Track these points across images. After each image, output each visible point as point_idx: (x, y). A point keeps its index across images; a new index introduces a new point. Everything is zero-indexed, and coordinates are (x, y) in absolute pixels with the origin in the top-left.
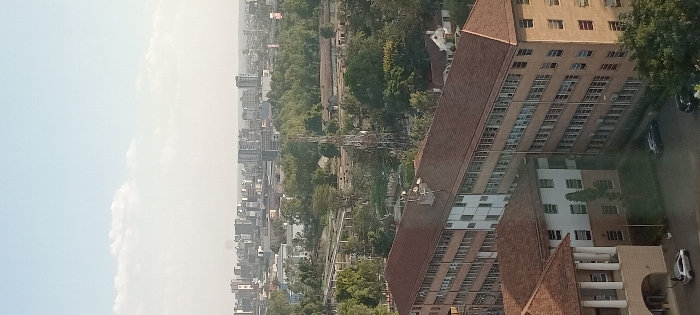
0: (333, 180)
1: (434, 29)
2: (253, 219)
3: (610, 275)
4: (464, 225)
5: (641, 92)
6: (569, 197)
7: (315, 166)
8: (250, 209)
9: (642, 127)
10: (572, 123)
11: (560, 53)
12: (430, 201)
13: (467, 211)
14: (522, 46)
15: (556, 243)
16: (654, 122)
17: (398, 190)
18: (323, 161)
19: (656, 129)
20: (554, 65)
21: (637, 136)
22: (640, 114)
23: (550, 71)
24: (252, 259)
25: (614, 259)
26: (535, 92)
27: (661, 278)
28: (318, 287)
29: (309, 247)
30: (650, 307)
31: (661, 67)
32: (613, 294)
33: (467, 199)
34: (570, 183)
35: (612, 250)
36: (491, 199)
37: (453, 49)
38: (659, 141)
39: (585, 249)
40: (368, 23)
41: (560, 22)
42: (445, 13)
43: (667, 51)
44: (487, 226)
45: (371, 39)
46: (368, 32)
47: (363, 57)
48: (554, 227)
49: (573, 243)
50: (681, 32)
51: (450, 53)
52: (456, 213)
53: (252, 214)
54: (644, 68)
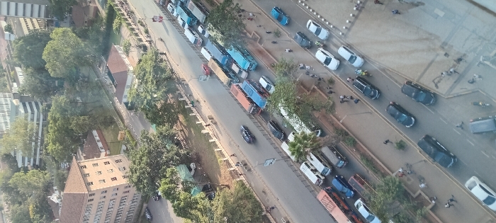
1: (51, 195)
5: (140, 198)
9: (143, 210)
10: (117, 217)
11: (106, 192)
14: (90, 193)
16: (147, 208)
19: (148, 210)
20: (104, 197)
22: (141, 206)
23: (104, 200)
26: (100, 209)
31: (144, 187)
37: (61, 201)
40: (20, 199)
41: (104, 181)
42: (55, 188)
43: (145, 181)
45: (22, 206)
46: (20, 203)
47: (20, 214)
50: (148, 173)
51: (60, 203)
54: (139, 189)
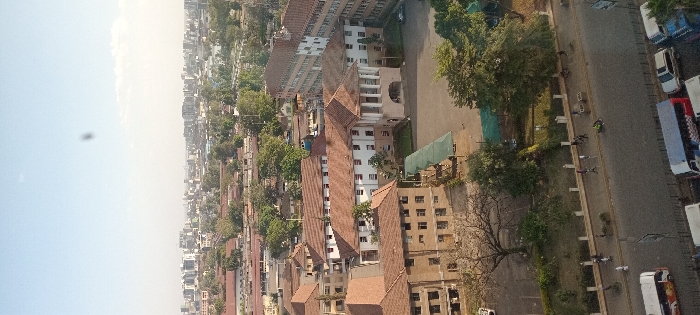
0: (238, 23)
2: (193, 41)
3: (375, 82)
4: (306, 52)
6: (359, 41)
7: (227, 14)
8: (191, 35)
12: (289, 39)
13: (308, 45)
15: (350, 64)
17: (272, 31)
18: (232, 12)
19: (404, 8)
21: (394, 11)
24: (193, 63)
25: (377, 74)
27: (398, 84)
28: (229, 80)
29: (224, 59)
30: (392, 98)
32: (375, 91)
33: (307, 38)
34: (360, 34)
35: (376, 69)
36: (320, 39)
38: (404, 15)
39: (363, 68)
44: (317, 53)
48: (350, 56)
49: (359, 65)
52: (302, 45)
53: (192, 38)
